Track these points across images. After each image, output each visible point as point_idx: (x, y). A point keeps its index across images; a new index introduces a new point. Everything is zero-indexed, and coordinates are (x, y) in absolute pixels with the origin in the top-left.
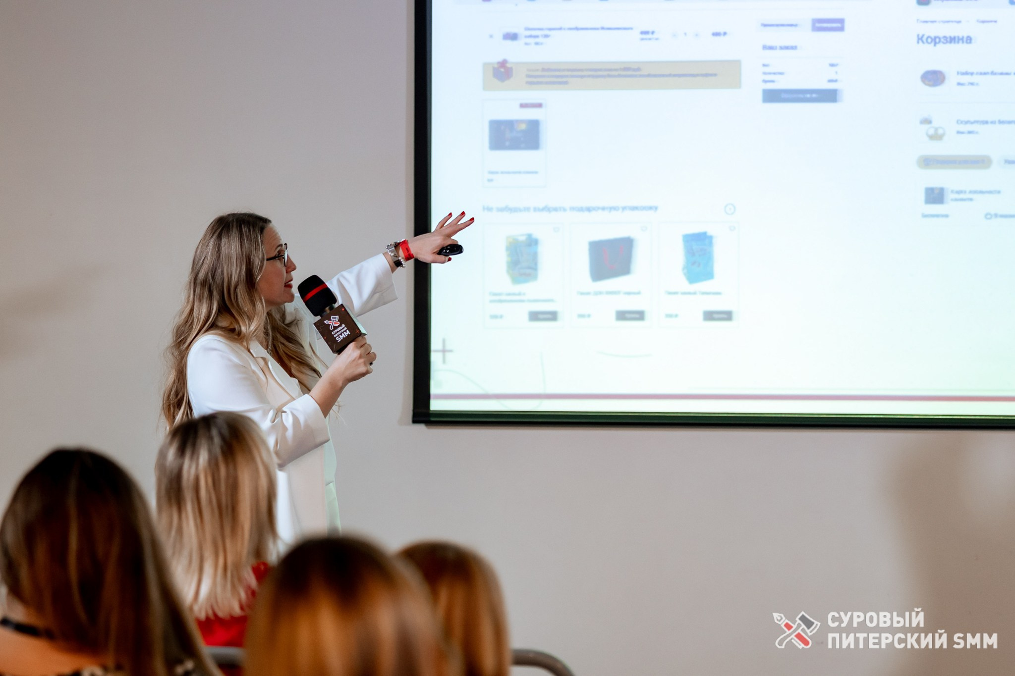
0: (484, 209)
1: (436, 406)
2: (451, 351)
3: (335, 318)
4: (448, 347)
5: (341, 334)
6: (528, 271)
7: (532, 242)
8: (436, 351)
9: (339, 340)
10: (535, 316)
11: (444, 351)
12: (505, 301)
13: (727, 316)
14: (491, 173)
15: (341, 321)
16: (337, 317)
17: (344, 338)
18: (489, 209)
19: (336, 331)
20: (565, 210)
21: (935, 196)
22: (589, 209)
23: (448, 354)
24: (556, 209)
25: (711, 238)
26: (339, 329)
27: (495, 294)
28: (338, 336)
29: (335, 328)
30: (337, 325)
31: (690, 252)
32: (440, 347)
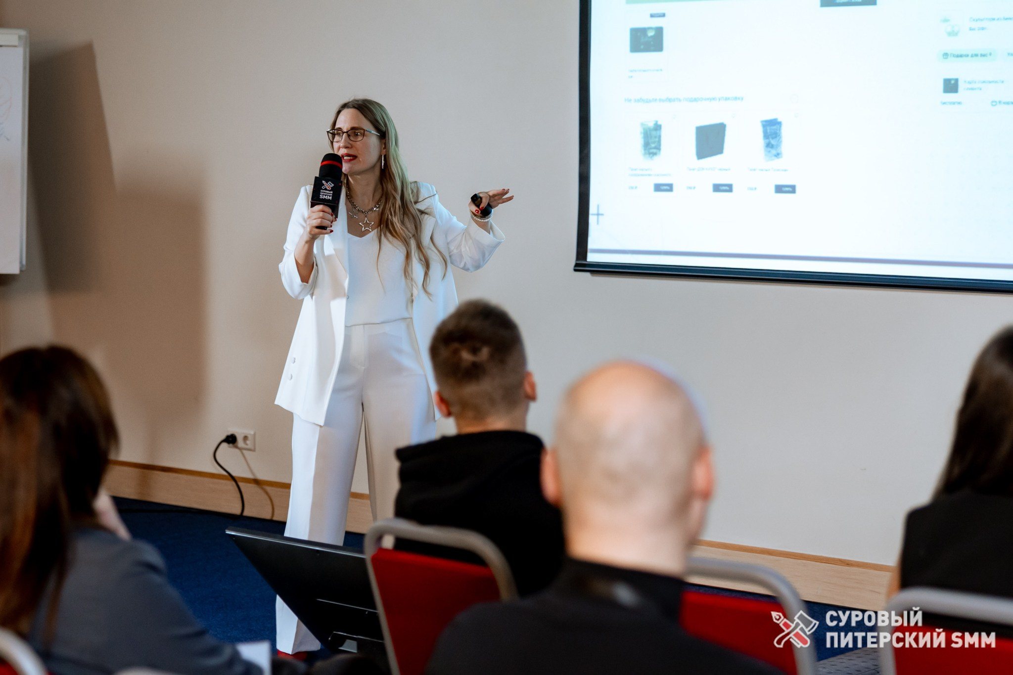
0: (625, 100)
1: (592, 258)
2: (602, 215)
3: (331, 185)
4: (600, 212)
5: (325, 195)
6: (654, 151)
7: (658, 127)
8: (593, 214)
9: (321, 197)
10: (658, 188)
11: (598, 214)
12: (639, 175)
13: (792, 189)
14: (631, 71)
15: (333, 189)
16: (333, 185)
17: (325, 199)
18: (630, 101)
19: (324, 191)
20: (680, 100)
21: (951, 86)
22: (695, 100)
23: (600, 217)
24: (674, 100)
25: (780, 123)
26: (328, 192)
27: (632, 170)
28: (323, 195)
29: (326, 189)
30: (328, 189)
31: (766, 136)
32: (596, 212)
